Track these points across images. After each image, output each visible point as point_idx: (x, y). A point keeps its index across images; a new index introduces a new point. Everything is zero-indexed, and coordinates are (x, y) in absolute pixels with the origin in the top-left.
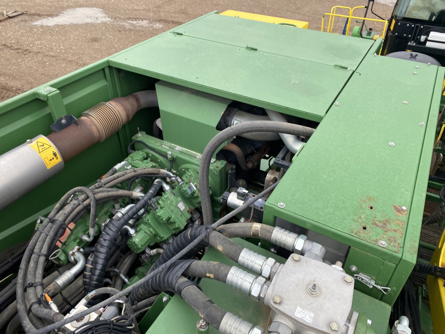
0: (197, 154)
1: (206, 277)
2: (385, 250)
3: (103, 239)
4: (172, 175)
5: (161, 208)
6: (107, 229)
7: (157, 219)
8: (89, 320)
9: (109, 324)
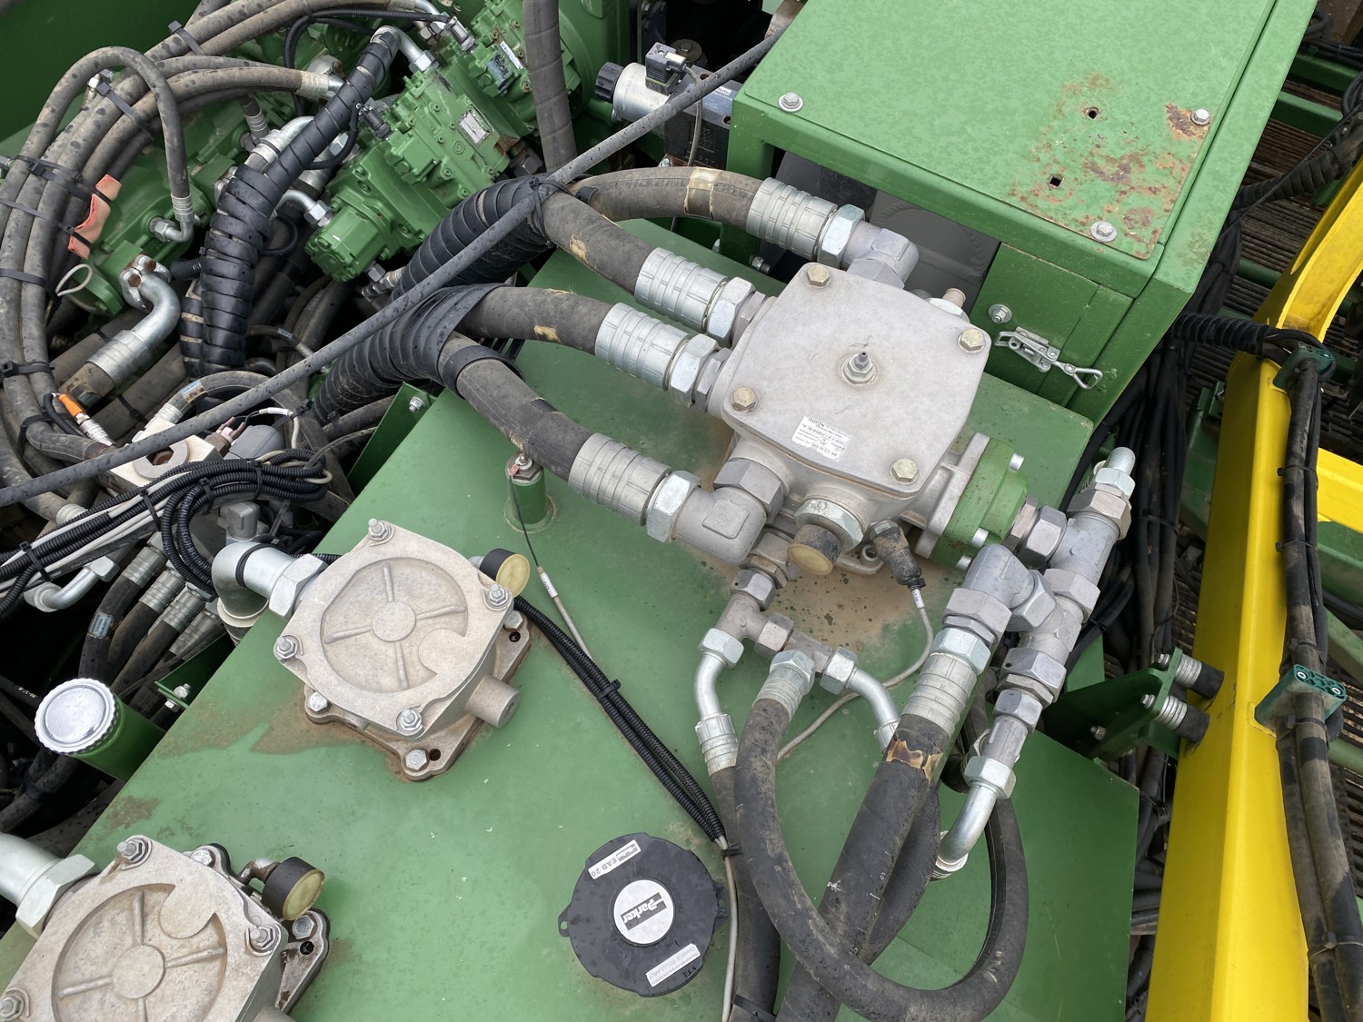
1: (534, 336)
2: (1106, 252)
3: (223, 232)
4: (434, 12)
5: (403, 131)
6: (231, 200)
7: (394, 168)
8: (187, 459)
9: (249, 471)
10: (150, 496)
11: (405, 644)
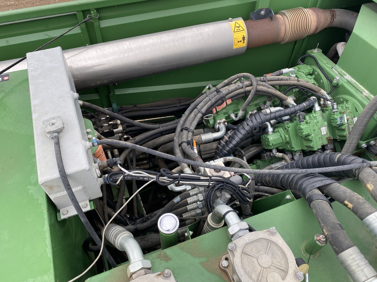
0: (365, 90)
3: (247, 123)
5: (306, 123)
6: (253, 117)
8: (223, 175)
9: (236, 187)
10: (211, 179)
11: (265, 270)
